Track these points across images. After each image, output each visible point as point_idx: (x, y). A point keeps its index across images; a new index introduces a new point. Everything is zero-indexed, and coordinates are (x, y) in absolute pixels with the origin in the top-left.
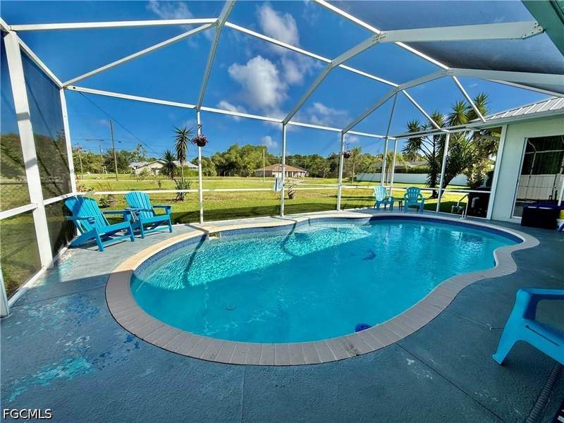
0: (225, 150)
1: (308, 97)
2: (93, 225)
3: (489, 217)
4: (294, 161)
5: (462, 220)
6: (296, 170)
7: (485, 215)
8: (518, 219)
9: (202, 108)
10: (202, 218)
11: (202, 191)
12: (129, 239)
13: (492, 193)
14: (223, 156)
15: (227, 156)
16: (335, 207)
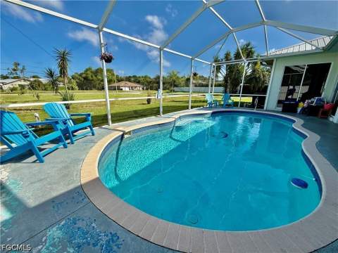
0: (82, 72)
1: (183, 30)
2: (28, 139)
3: (265, 108)
4: (132, 79)
5: (255, 111)
6: (136, 85)
7: (263, 108)
8: (280, 109)
9: (105, 29)
10: (110, 122)
11: (108, 100)
12: (62, 146)
13: (267, 96)
14: (81, 75)
15: (84, 75)
16: (187, 108)
